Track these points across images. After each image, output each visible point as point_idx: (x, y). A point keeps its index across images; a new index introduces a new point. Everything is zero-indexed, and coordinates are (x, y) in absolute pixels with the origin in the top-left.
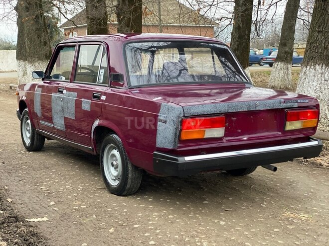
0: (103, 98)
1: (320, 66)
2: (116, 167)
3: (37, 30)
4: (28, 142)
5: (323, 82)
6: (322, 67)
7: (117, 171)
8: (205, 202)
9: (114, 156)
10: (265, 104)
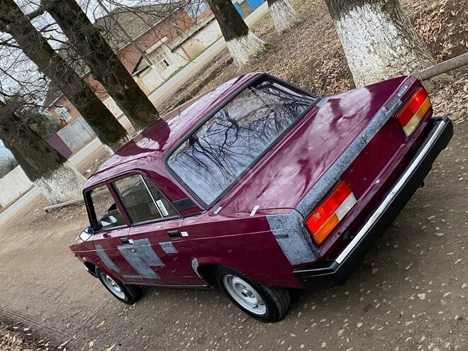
0: (185, 234)
1: (354, 10)
2: (250, 294)
3: (31, 143)
4: (122, 296)
5: (367, 24)
6: (356, 10)
7: (254, 297)
8: (375, 271)
9: (237, 285)
10: (371, 130)
